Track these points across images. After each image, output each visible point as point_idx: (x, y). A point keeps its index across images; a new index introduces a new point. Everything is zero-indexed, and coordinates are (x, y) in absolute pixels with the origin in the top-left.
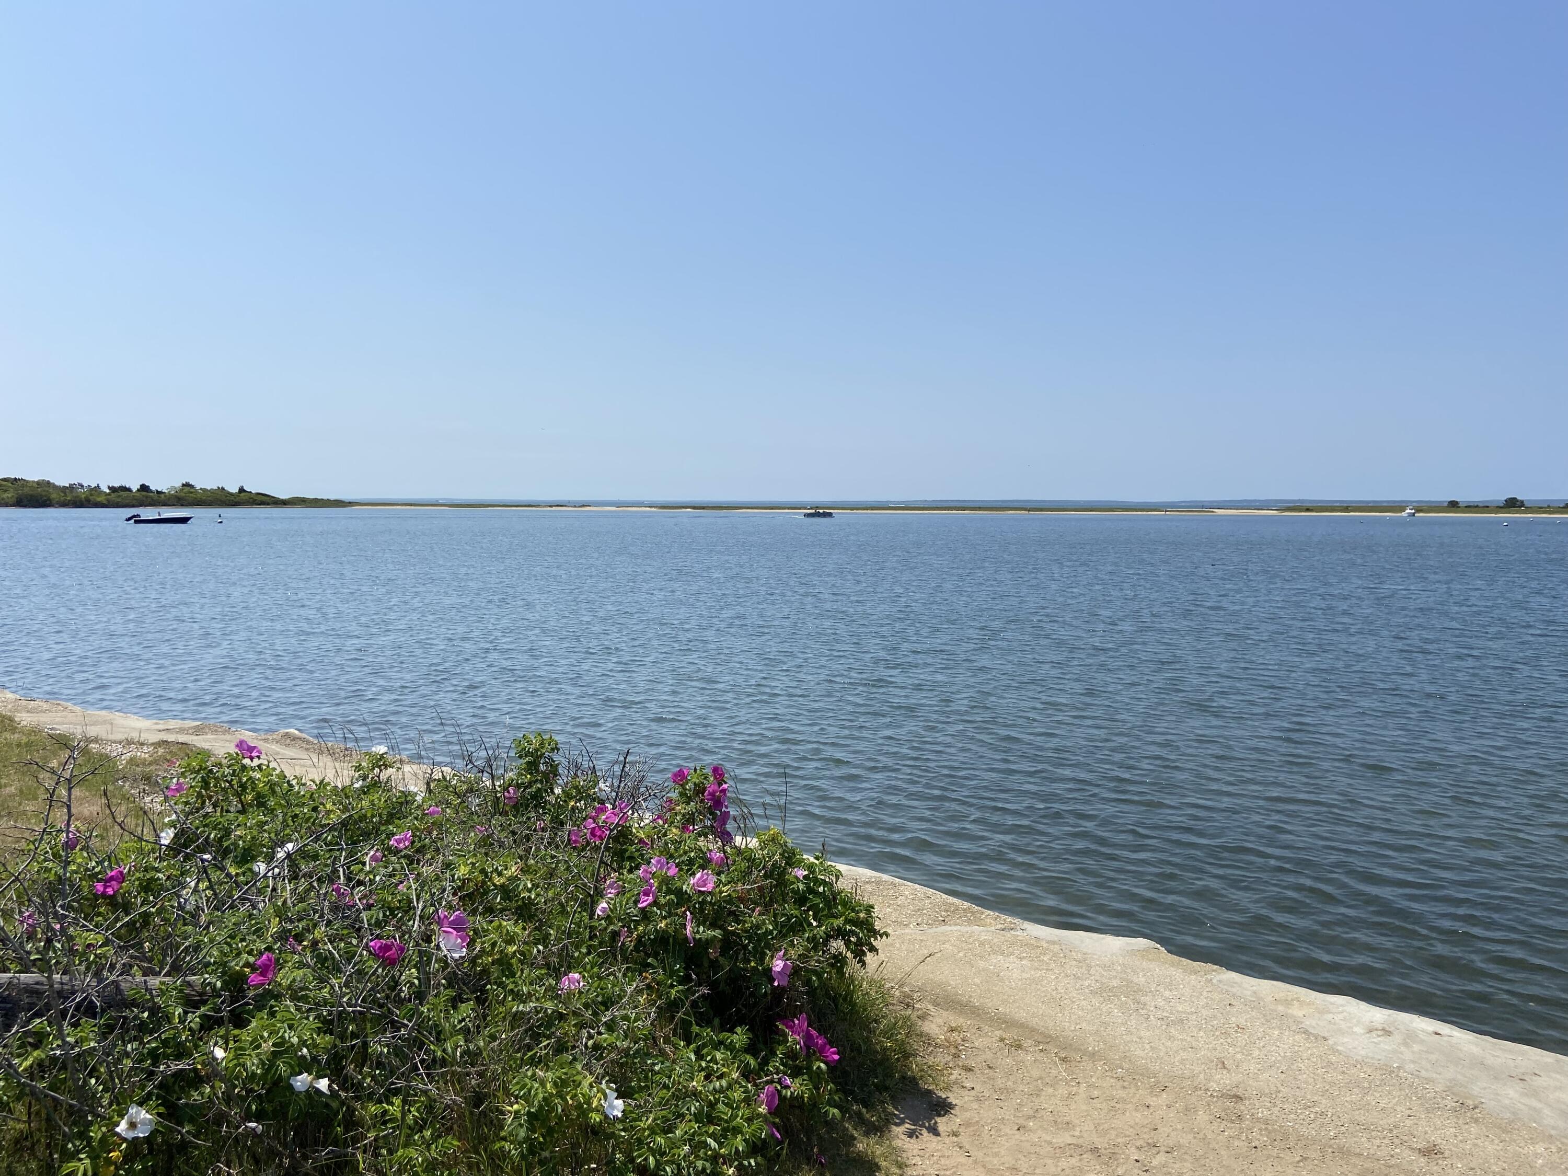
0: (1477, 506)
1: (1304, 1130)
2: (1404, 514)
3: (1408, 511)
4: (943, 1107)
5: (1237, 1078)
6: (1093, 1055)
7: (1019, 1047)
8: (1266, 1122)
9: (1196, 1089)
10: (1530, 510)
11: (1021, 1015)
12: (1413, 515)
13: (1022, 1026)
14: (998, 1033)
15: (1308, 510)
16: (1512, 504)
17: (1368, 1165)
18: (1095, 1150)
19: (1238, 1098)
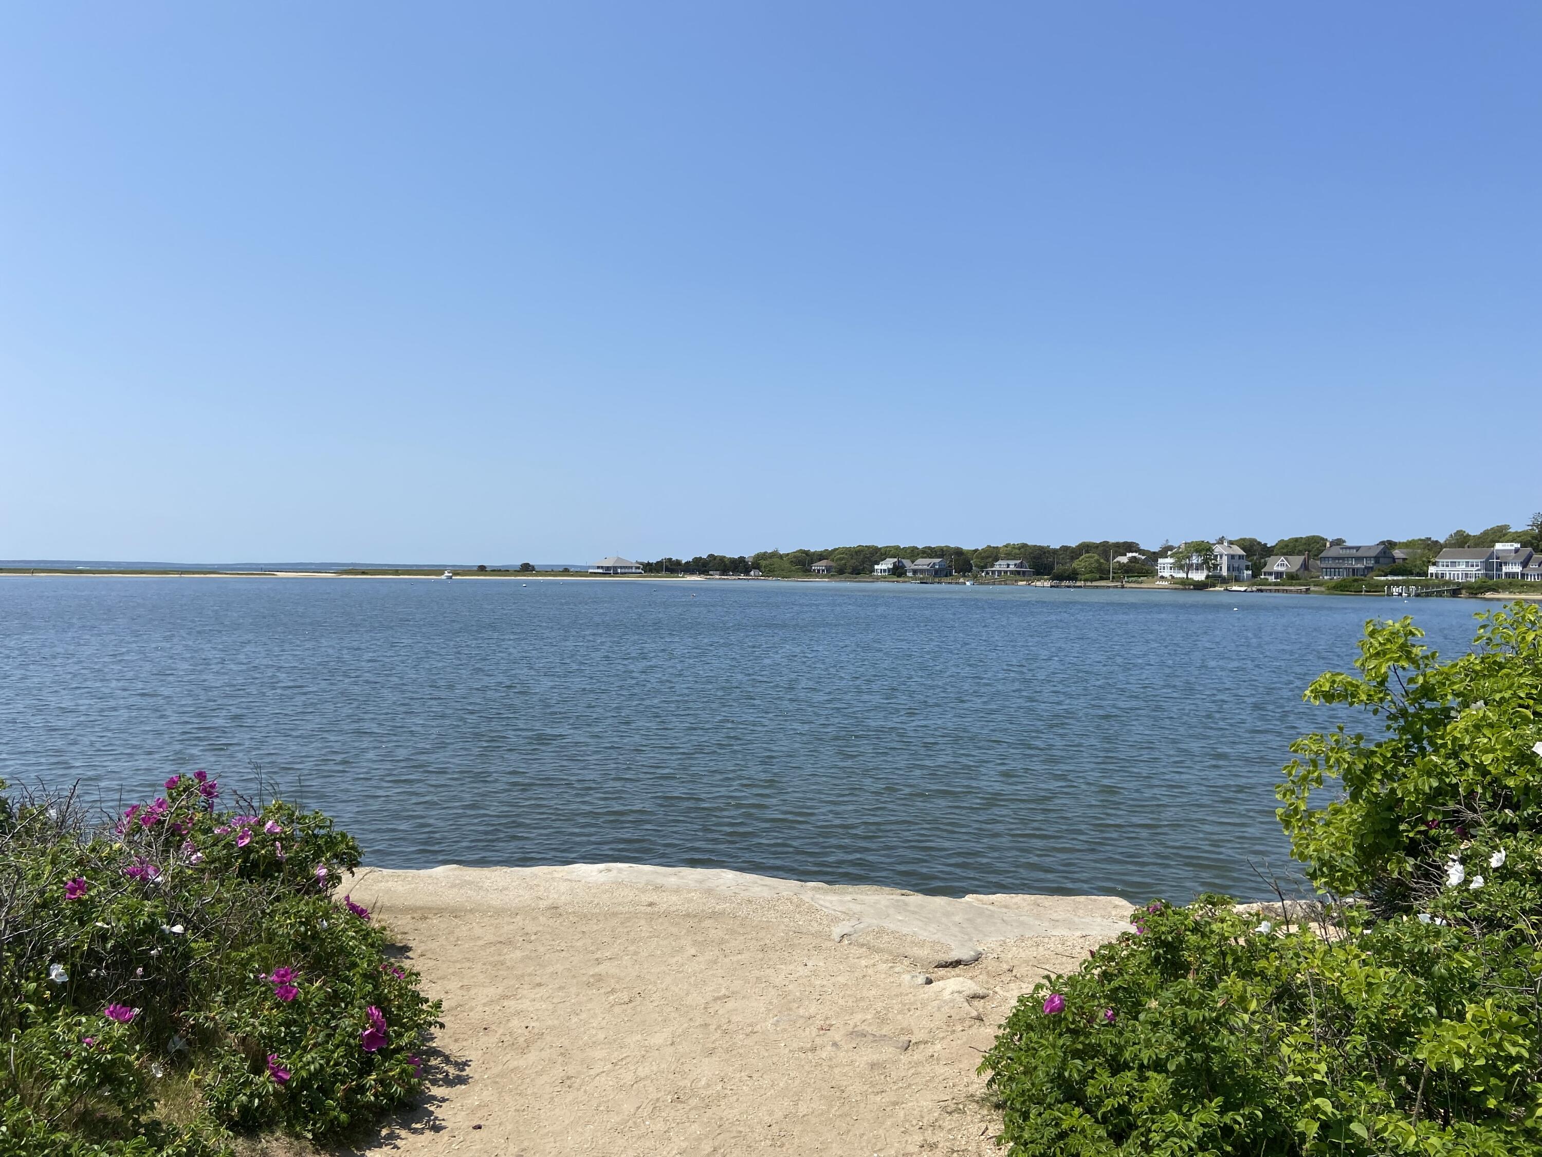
0: (500, 570)
1: (594, 911)
2: (443, 577)
3: (447, 574)
4: (406, 949)
5: (551, 901)
6: (471, 910)
7: (426, 918)
8: (574, 913)
9: (533, 910)
10: (539, 573)
11: (420, 903)
12: (450, 578)
13: (421, 908)
14: (409, 916)
15: (363, 573)
16: (527, 569)
17: (627, 916)
18: (501, 942)
19: (557, 908)
